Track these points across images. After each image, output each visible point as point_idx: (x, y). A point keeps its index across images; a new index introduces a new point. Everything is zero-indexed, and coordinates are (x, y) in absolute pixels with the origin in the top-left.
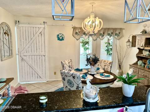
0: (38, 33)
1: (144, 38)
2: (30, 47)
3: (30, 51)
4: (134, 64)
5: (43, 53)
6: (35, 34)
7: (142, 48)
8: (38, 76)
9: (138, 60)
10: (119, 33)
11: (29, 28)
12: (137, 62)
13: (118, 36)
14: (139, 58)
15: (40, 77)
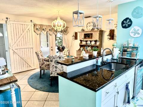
0: (27, 30)
1: (83, 34)
2: (21, 41)
3: (21, 45)
4: (78, 50)
5: (31, 46)
6: (24, 30)
7: (83, 40)
8: (28, 66)
9: (81, 48)
10: (66, 30)
11: (17, 25)
12: (80, 48)
13: (66, 32)
14: (81, 46)
15: (30, 66)
